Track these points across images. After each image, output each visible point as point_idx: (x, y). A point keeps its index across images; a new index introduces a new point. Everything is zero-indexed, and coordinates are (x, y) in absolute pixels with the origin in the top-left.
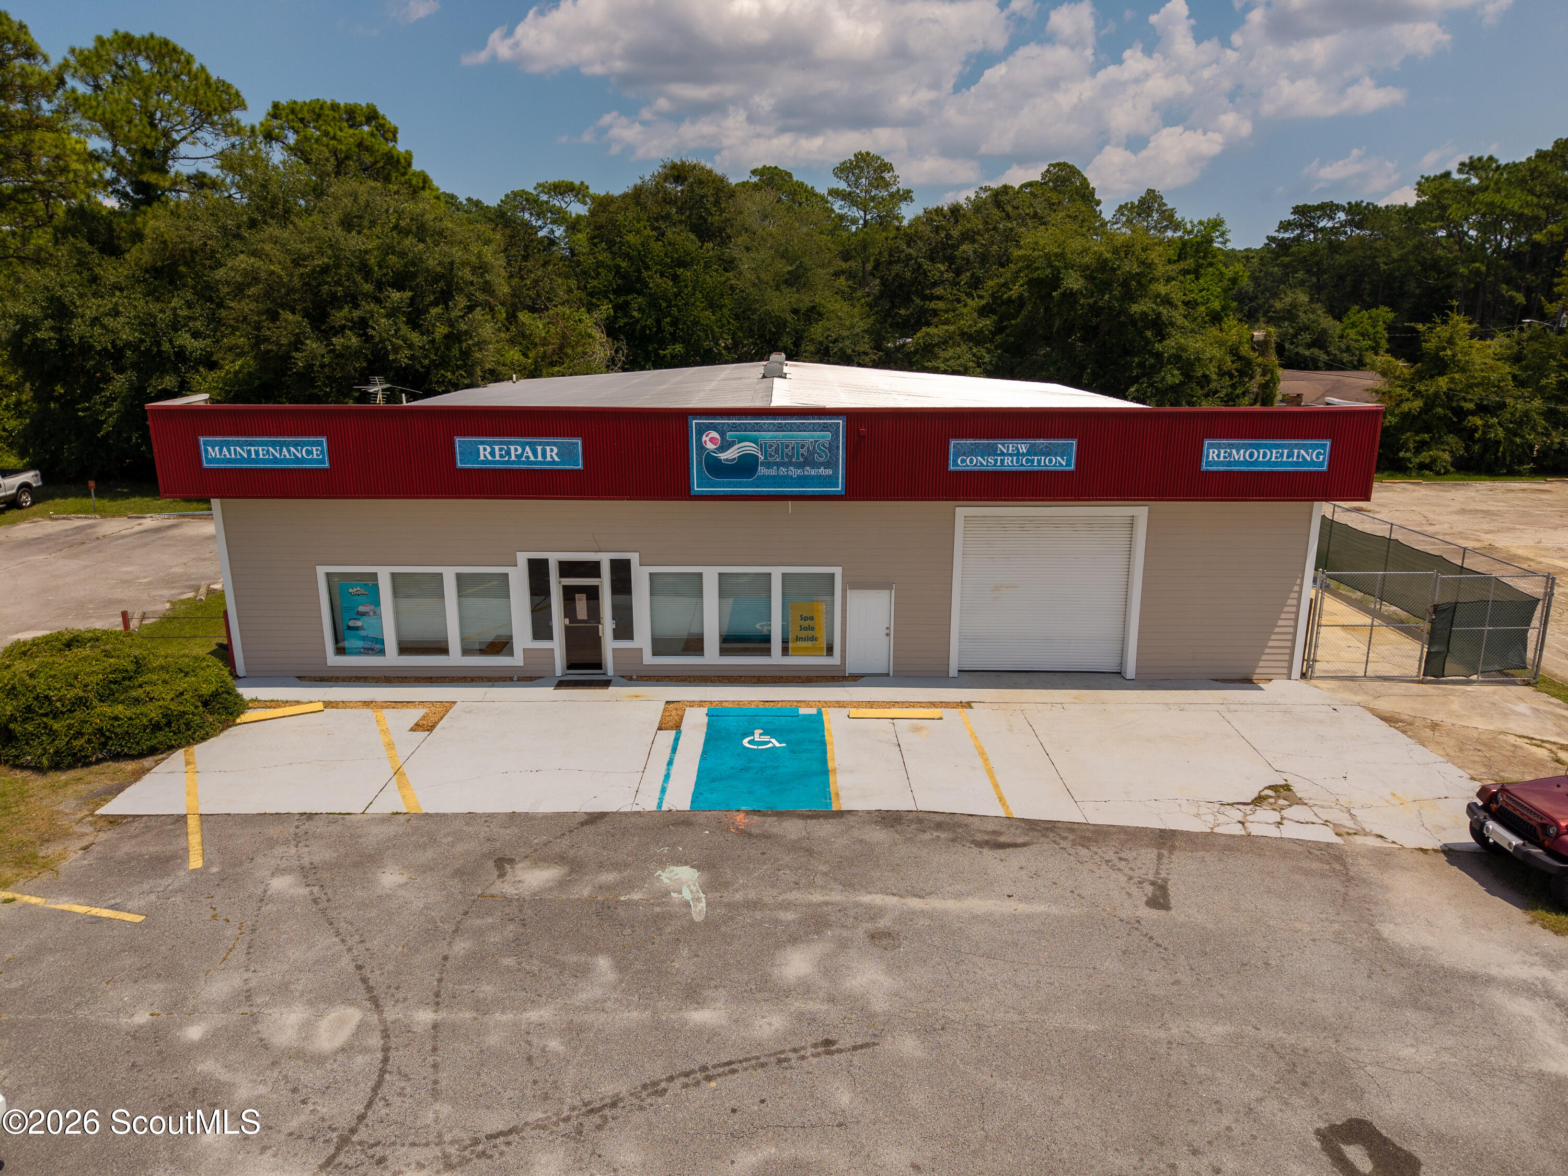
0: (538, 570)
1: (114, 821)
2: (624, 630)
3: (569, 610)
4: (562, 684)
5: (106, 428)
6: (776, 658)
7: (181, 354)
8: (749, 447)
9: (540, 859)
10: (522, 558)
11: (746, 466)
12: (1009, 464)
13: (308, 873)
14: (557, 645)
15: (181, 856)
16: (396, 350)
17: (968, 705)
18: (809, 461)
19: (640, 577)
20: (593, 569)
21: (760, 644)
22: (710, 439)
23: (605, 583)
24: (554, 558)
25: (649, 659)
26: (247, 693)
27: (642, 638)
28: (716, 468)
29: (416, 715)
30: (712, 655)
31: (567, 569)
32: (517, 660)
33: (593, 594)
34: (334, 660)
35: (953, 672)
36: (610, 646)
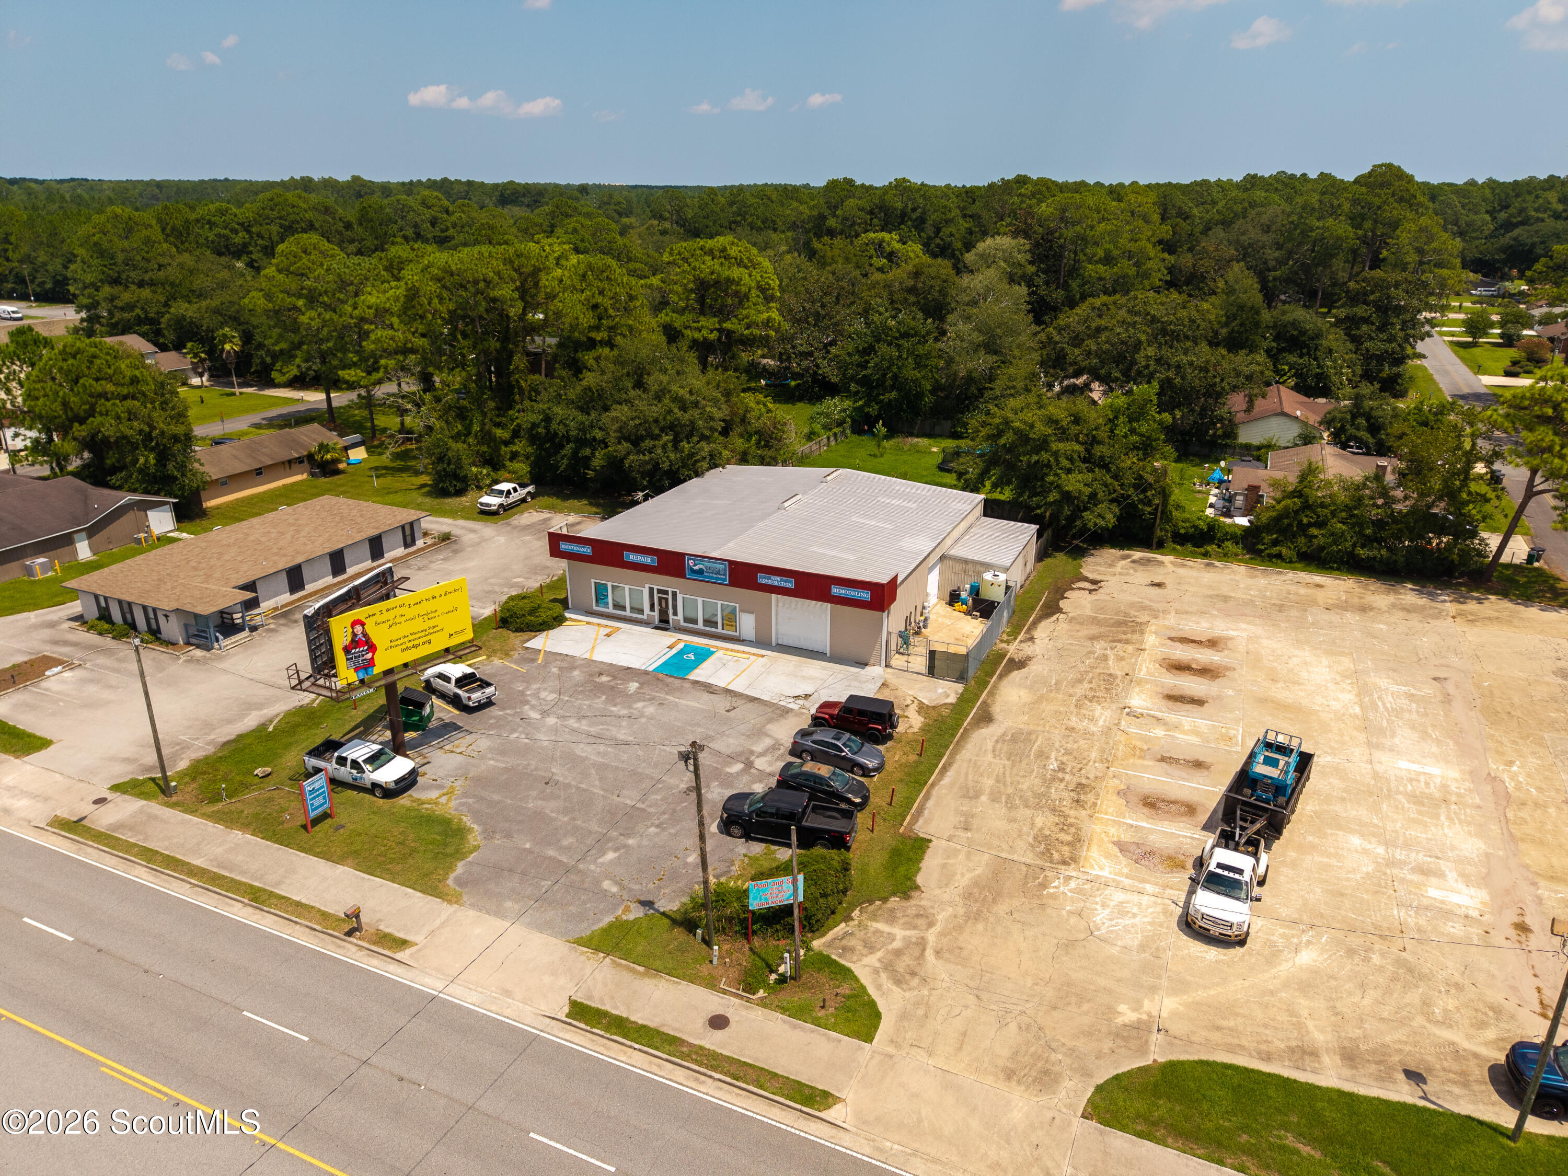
0: (651, 590)
1: (527, 648)
2: (675, 613)
3: (660, 604)
4: (656, 628)
5: (561, 469)
6: (719, 630)
7: (594, 439)
8: (702, 567)
9: (608, 675)
10: (647, 586)
11: (700, 572)
12: (775, 583)
13: (560, 669)
14: (656, 614)
15: (537, 660)
16: (664, 462)
17: (763, 656)
18: (718, 573)
19: (680, 597)
20: (666, 592)
21: (715, 624)
22: (691, 563)
23: (670, 597)
24: (656, 588)
25: (682, 623)
26: (567, 615)
27: (680, 617)
28: (693, 571)
29: (608, 630)
30: (700, 625)
31: (659, 591)
32: (645, 617)
33: (667, 600)
34: (595, 608)
35: (774, 644)
36: (671, 617)
